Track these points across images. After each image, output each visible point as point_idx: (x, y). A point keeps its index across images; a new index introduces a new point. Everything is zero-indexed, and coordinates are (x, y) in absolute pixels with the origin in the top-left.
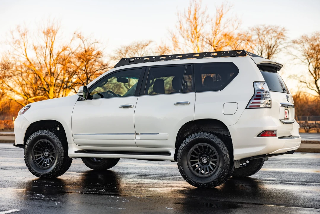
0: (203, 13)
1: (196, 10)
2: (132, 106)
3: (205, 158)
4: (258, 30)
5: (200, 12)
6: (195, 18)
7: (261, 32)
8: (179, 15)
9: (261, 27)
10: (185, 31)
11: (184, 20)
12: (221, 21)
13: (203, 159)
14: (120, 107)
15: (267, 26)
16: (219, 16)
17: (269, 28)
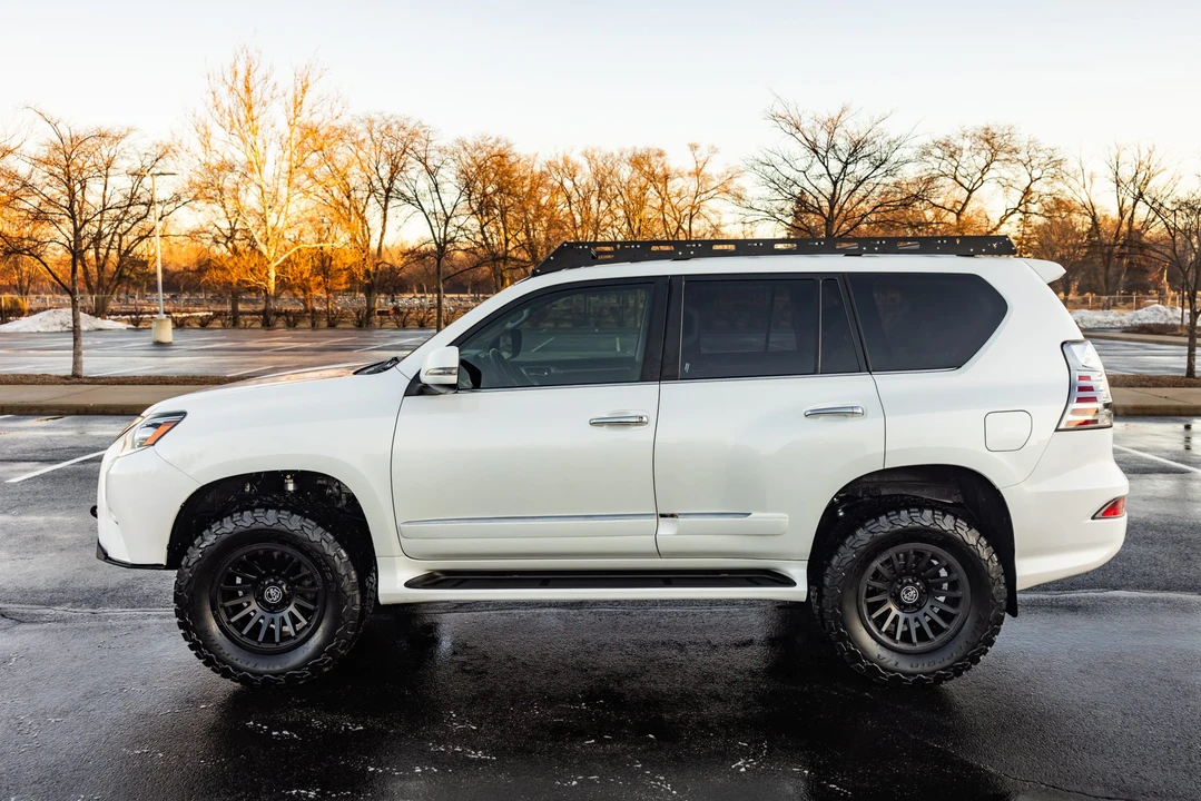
0: (266, 78)
1: (249, 70)
2: (645, 419)
3: (910, 588)
4: (371, 122)
5: (257, 77)
6: (248, 90)
7: (376, 125)
8: (211, 79)
9: (376, 117)
10: (226, 115)
11: (223, 91)
12: (304, 100)
13: (903, 592)
14: (596, 423)
15: (387, 115)
16: (300, 88)
17: (392, 120)
